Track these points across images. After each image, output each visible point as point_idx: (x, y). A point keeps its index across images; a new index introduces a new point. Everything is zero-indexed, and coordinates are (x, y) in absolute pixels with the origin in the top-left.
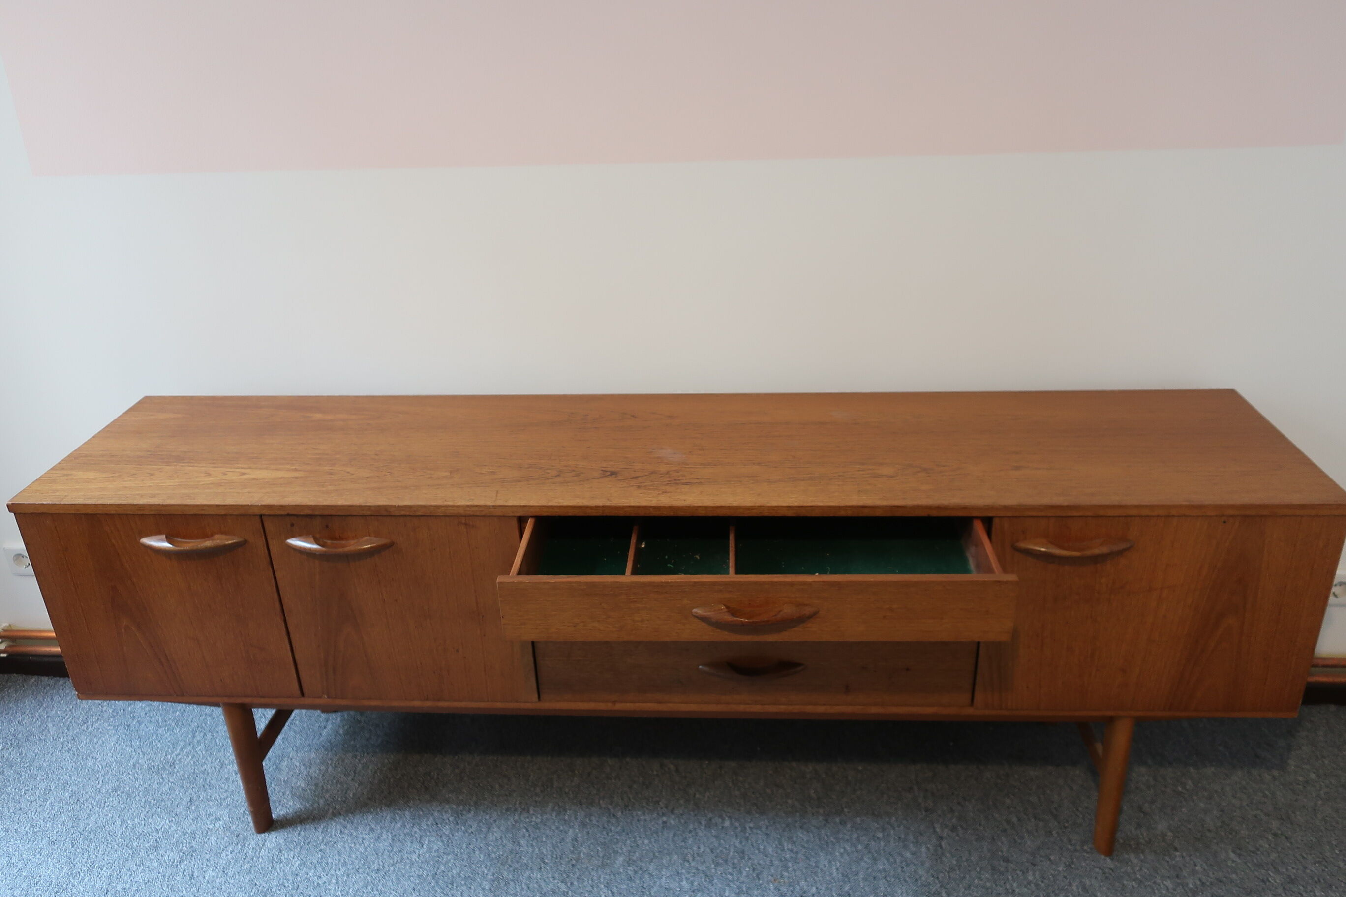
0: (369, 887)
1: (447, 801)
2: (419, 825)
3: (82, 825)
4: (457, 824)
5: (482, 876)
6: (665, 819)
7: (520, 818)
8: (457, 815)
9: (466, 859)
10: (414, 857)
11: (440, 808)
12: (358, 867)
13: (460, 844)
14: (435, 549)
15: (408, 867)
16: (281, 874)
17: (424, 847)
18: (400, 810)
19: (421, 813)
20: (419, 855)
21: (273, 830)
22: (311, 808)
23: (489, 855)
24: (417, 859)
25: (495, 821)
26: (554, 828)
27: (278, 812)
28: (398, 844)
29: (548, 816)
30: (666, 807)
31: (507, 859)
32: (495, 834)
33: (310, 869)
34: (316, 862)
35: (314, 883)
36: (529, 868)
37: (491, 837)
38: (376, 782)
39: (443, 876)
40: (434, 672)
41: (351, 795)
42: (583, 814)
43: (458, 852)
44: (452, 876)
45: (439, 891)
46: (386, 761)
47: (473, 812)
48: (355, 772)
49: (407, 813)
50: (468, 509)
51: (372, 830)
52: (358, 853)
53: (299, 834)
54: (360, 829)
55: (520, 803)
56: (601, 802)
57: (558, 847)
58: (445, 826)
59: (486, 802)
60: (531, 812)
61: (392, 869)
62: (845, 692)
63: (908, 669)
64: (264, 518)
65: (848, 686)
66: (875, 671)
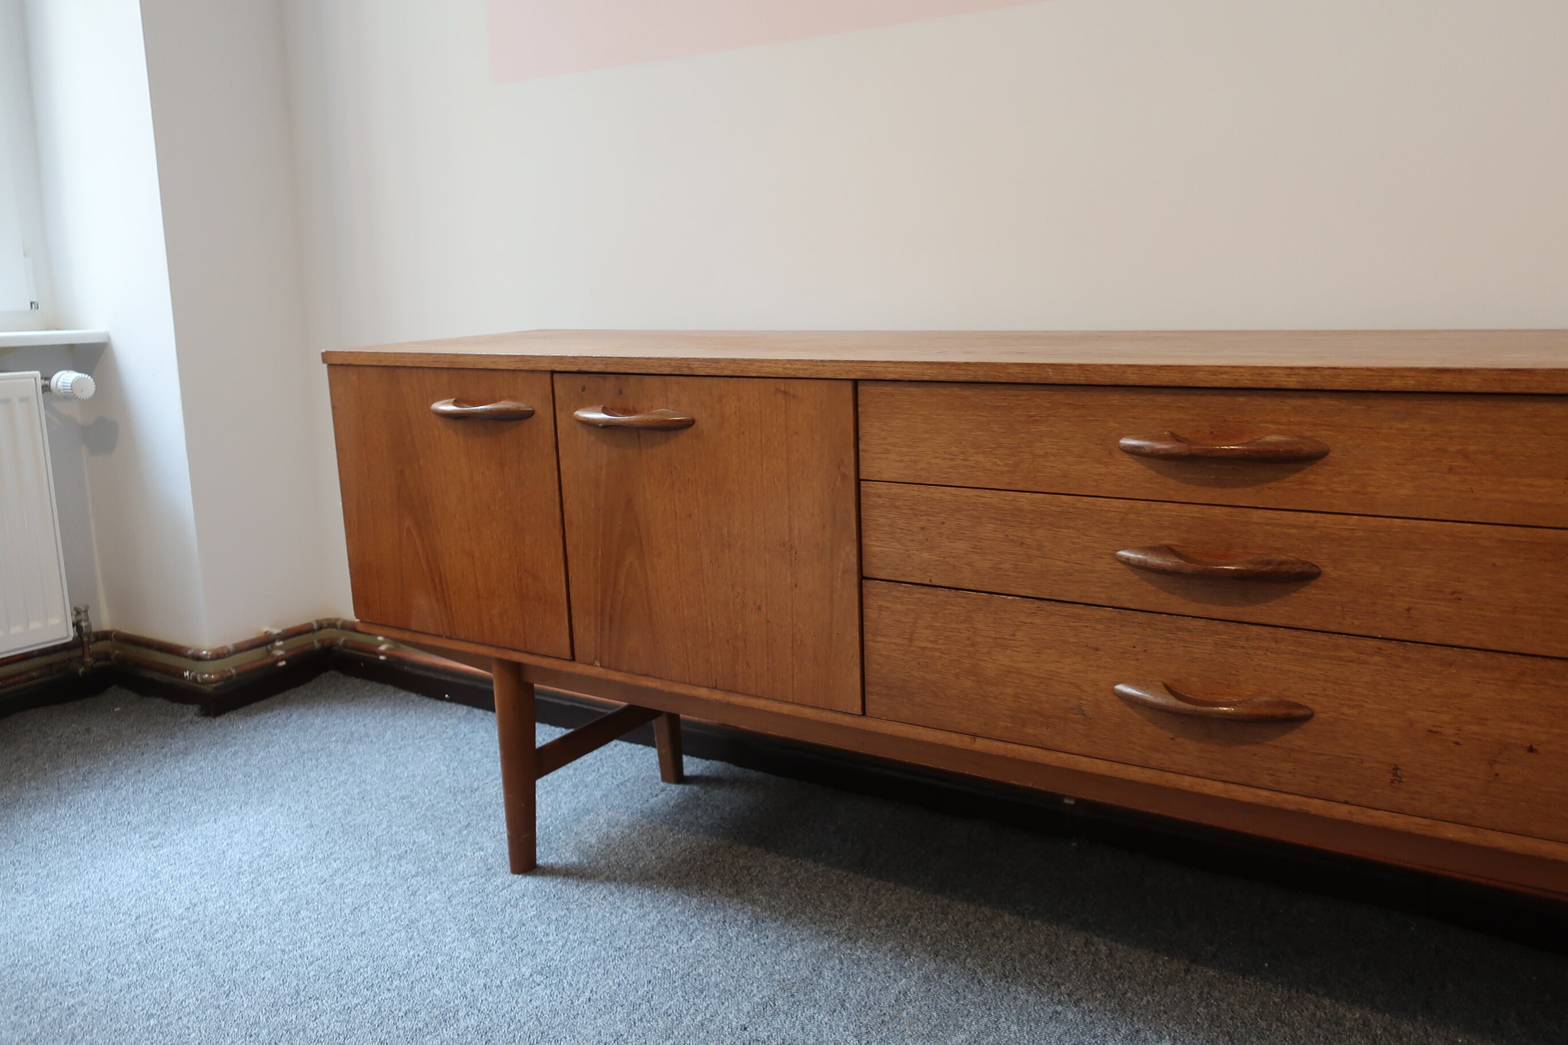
0: (596, 963)
1: (753, 902)
2: (702, 916)
3: (349, 818)
4: (751, 929)
5: (746, 995)
6: (1059, 1008)
7: (839, 946)
8: (756, 920)
9: (737, 970)
10: (674, 948)
11: (739, 906)
12: (598, 938)
13: (740, 952)
14: (743, 434)
15: (658, 956)
16: (507, 919)
17: (693, 941)
18: (689, 895)
19: (712, 905)
20: (681, 947)
21: (529, 875)
22: (587, 865)
23: (771, 975)
24: (675, 951)
25: (803, 940)
26: (880, 970)
27: (544, 856)
28: (663, 929)
29: (881, 955)
30: (1069, 995)
31: (793, 986)
32: (794, 953)
33: (543, 923)
34: (554, 918)
35: (536, 938)
36: (817, 1006)
37: (786, 956)
38: (679, 860)
39: (695, 979)
40: (728, 642)
41: (641, 866)
42: (933, 966)
43: (732, 959)
44: (708, 983)
45: (680, 993)
46: (705, 843)
47: (779, 923)
48: (660, 845)
49: (695, 900)
50: (789, 366)
51: (641, 906)
52: (608, 924)
53: (555, 886)
54: (628, 901)
55: (849, 929)
56: (969, 960)
57: (874, 994)
58: (733, 927)
59: (803, 917)
60: (860, 944)
61: (637, 952)
62: (1392, 782)
63: (1531, 750)
64: (556, 376)
65: (1396, 769)
66: (1457, 743)
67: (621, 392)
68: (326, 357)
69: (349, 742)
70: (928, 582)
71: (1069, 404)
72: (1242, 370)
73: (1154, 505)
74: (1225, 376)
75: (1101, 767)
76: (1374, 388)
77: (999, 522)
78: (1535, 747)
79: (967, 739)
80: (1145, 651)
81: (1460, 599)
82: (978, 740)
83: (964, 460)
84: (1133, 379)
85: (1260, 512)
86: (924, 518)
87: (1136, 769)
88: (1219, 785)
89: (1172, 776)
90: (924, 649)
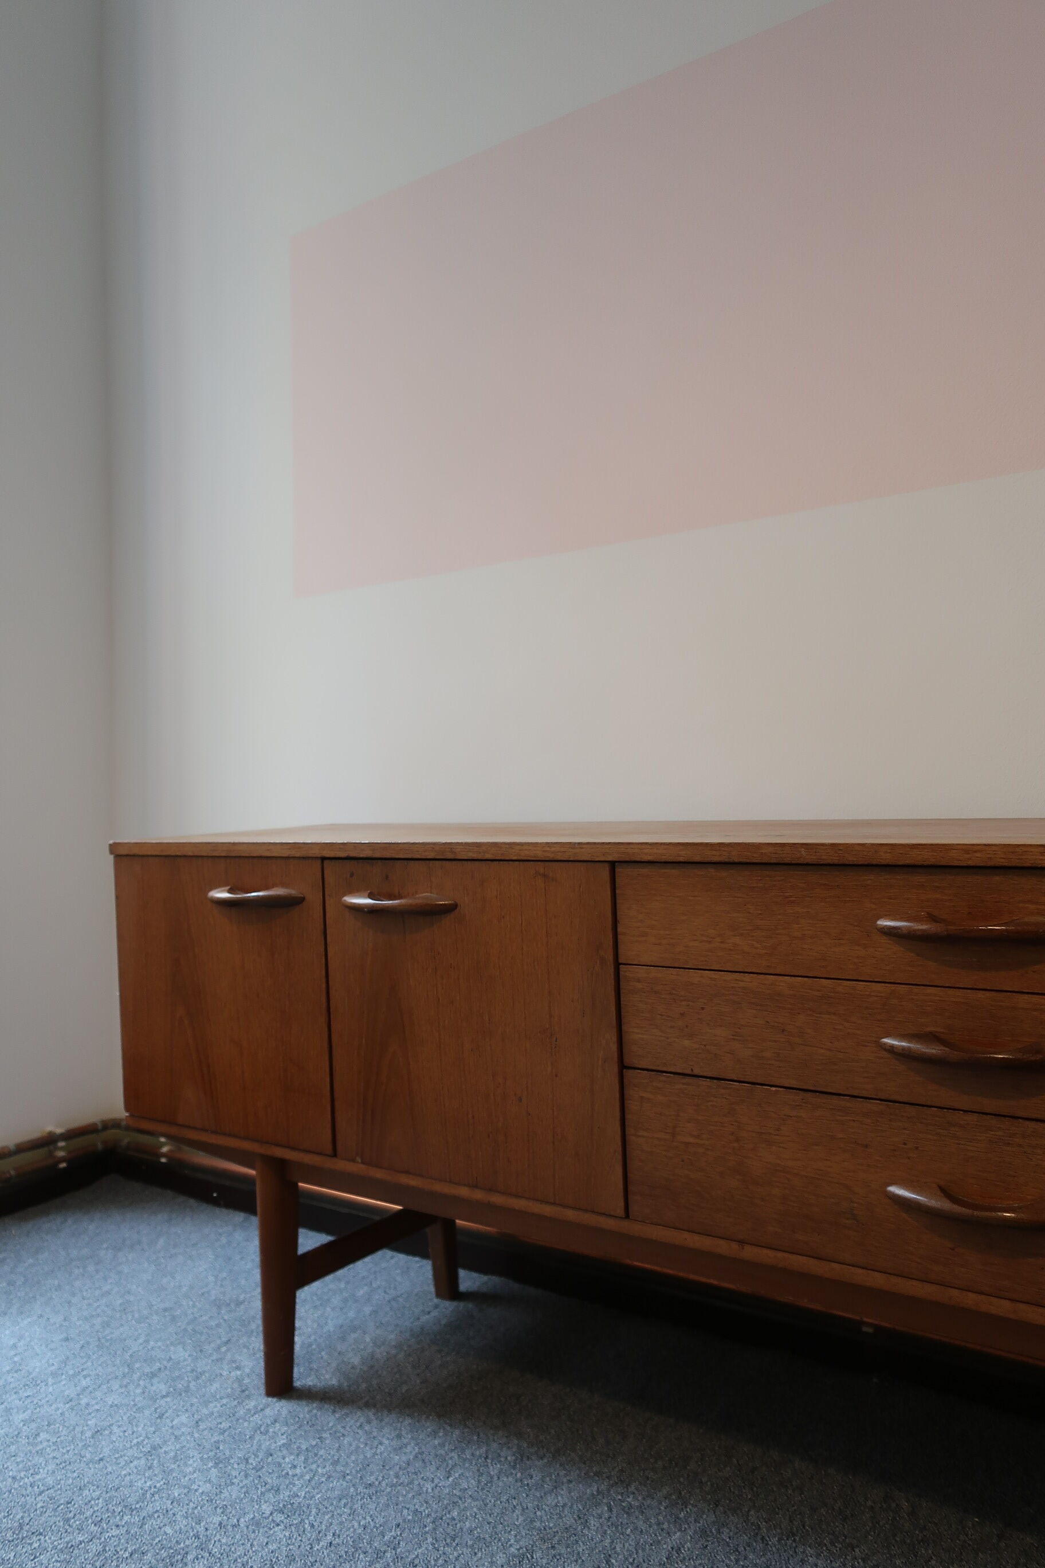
0: (344, 1501)
1: (520, 1435)
2: (463, 1451)
3: (107, 1332)
4: (514, 1468)
5: (502, 1545)
7: (609, 1490)
8: (522, 1456)
9: (495, 1515)
10: (429, 1486)
11: (504, 1440)
12: (348, 1472)
13: (501, 1493)
14: (503, 917)
15: (410, 1495)
16: (255, 1447)
17: (451, 1479)
18: (451, 1425)
19: (475, 1438)
20: (436, 1486)
21: (284, 1398)
22: (346, 1388)
23: (532, 1521)
24: (430, 1490)
25: (570, 1482)
26: (653, 1520)
27: (302, 1377)
28: (418, 1464)
29: (655, 1503)
30: (863, 1560)
31: (555, 1536)
32: (559, 1498)
33: (291, 1454)
34: (304, 1447)
35: (282, 1471)
36: (580, 1561)
37: (550, 1500)
38: (445, 1385)
39: (448, 1524)
40: (489, 1136)
41: (404, 1391)
42: (712, 1518)
43: (490, 1502)
44: (461, 1529)
45: (430, 1540)
46: (475, 1367)
47: (546, 1461)
48: (427, 1367)
49: (457, 1432)
50: (548, 849)
51: (399, 1436)
52: (361, 1457)
53: (310, 1411)
54: (386, 1430)
55: (622, 1471)
56: (752, 1513)
57: (644, 1550)
58: (496, 1464)
59: (573, 1454)
60: (632, 1488)
61: (389, 1489)
64: (326, 862)
67: (387, 877)
68: (114, 848)
69: (120, 1250)
70: (689, 1072)
71: (825, 884)
72: (995, 848)
73: (915, 989)
74: (978, 855)
75: (877, 1280)
77: (759, 1008)
79: (734, 1246)
80: (917, 1148)
82: (747, 1248)
83: (721, 942)
84: (886, 858)
85: (1026, 997)
86: (684, 1003)
87: (914, 1283)
88: (1006, 1304)
89: (955, 1293)
90: (687, 1144)
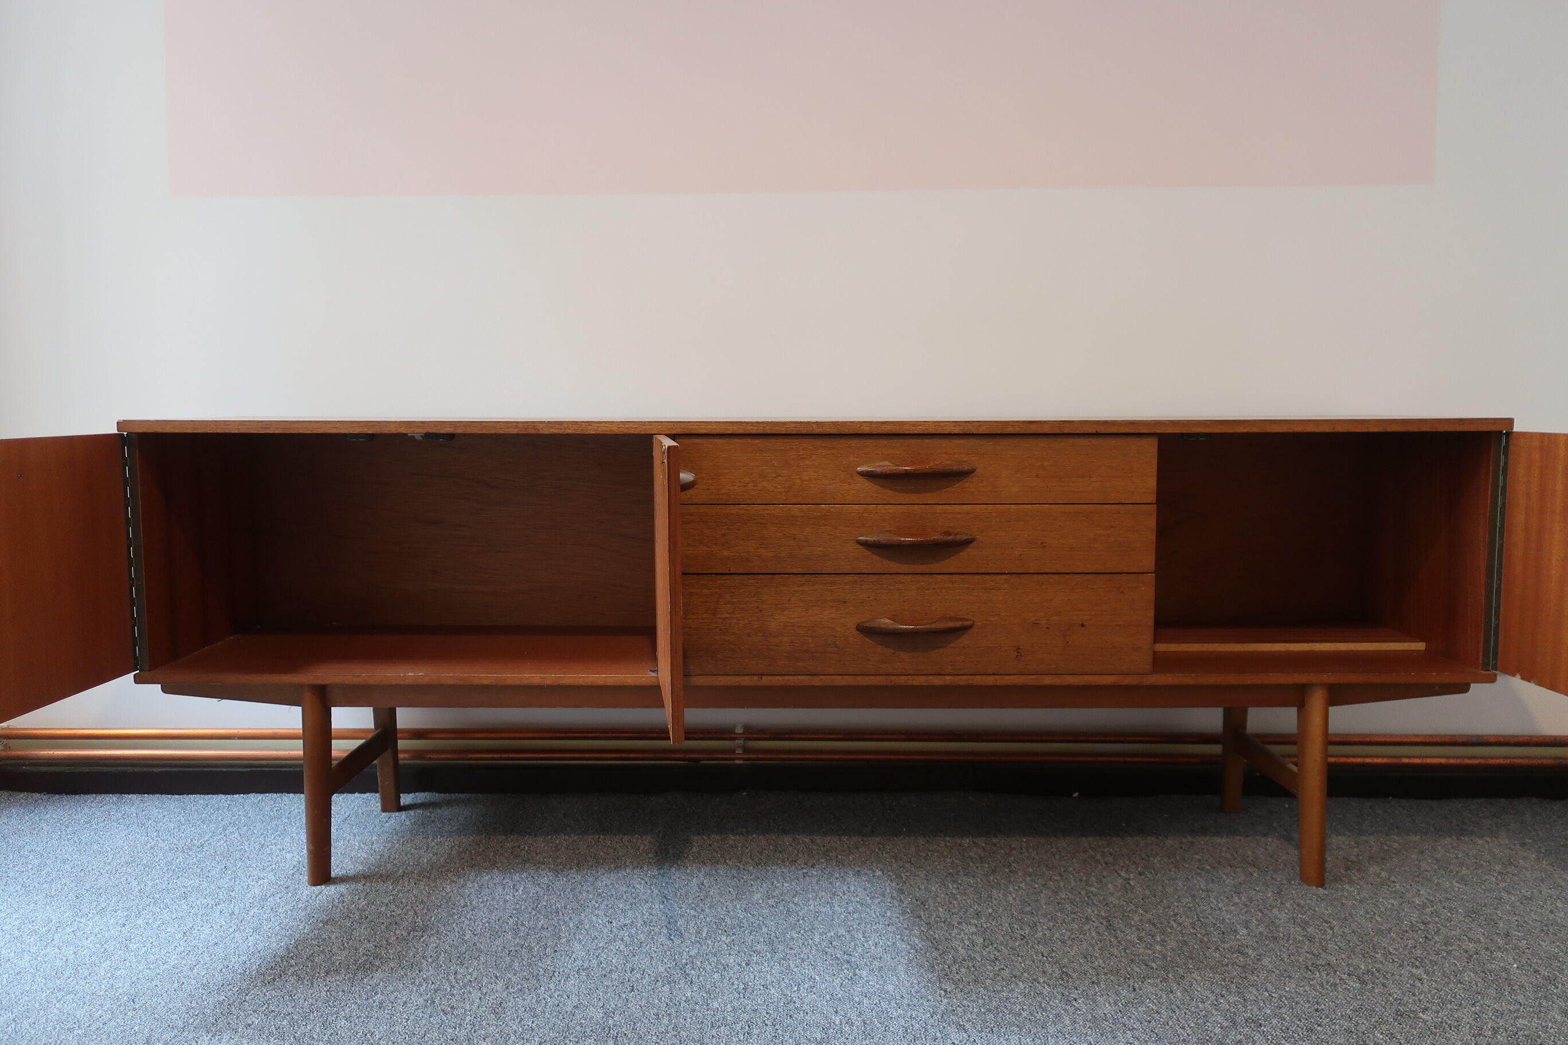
1: (542, 864)
6: (805, 871)
8: (555, 872)
9: (571, 898)
13: (562, 889)
15: (501, 903)
16: (345, 910)
17: (520, 891)
18: (485, 869)
19: (512, 870)
21: (332, 884)
22: (376, 868)
24: (512, 898)
25: (602, 875)
41: (424, 861)
46: (465, 840)
48: (427, 847)
50: (622, 426)
56: (727, 862)
58: (542, 878)
62: (1017, 656)
63: (1082, 625)
65: (1019, 649)
66: (1048, 628)
70: (728, 572)
71: (825, 447)
72: (929, 423)
73: (880, 507)
74: (920, 427)
75: (849, 681)
76: (999, 432)
77: (779, 526)
78: (1084, 624)
79: (755, 678)
80: (876, 599)
81: (1045, 546)
82: (764, 678)
83: (754, 486)
84: (866, 430)
85: (941, 506)
86: (725, 527)
87: (870, 677)
88: (922, 678)
89: (893, 678)
90: (724, 619)
